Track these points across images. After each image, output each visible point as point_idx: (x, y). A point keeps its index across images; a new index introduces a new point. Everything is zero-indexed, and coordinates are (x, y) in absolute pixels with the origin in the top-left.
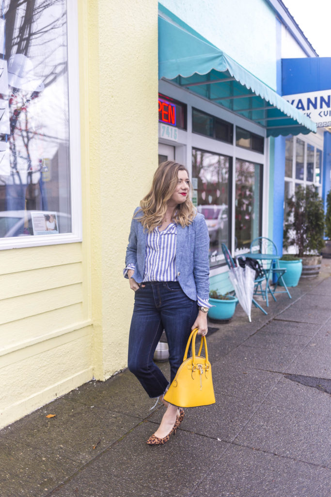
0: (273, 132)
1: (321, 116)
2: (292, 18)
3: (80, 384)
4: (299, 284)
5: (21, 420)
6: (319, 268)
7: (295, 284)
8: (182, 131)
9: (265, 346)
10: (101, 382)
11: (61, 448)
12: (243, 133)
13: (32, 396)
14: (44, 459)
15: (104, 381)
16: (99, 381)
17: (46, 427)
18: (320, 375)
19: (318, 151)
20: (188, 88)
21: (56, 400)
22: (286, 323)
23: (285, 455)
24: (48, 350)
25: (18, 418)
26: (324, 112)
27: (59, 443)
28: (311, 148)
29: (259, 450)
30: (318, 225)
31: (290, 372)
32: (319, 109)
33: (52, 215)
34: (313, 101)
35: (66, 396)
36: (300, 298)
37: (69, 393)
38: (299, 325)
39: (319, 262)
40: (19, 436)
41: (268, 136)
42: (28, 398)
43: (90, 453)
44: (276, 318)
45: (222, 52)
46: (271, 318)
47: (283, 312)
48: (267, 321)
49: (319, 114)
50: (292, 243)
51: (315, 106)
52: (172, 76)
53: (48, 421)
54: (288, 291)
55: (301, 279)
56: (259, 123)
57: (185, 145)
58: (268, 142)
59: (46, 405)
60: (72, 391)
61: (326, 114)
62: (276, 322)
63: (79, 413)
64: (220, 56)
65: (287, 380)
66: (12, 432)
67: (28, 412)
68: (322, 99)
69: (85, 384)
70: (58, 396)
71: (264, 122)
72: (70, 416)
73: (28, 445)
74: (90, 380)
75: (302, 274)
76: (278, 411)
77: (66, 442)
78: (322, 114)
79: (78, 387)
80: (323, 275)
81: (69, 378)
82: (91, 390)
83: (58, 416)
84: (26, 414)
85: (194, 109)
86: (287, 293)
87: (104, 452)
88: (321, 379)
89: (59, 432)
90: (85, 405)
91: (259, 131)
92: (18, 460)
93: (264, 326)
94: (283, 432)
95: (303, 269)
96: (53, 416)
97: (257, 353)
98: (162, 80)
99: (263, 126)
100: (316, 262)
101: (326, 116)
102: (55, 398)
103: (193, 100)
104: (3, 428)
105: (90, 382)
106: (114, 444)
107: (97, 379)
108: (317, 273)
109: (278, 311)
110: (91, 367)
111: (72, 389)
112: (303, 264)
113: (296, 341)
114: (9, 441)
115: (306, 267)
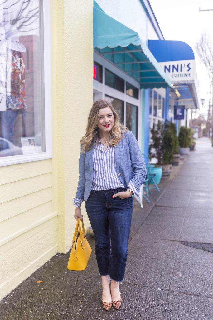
0: (144, 86)
1: (173, 77)
2: (154, 14)
3: (51, 257)
4: (161, 182)
5: (19, 286)
6: (170, 172)
7: (158, 182)
8: (99, 84)
9: (159, 223)
10: (64, 254)
11: (57, 304)
12: (130, 86)
13: (25, 269)
14: (49, 314)
15: (66, 253)
16: (62, 254)
17: (40, 290)
18: (202, 241)
19: (163, 99)
20: (103, 55)
21: (38, 270)
22: (164, 208)
23: (204, 296)
24: (34, 235)
25: (17, 285)
26: (175, 75)
27: (55, 301)
28: (160, 96)
29: (187, 294)
30: (170, 145)
31: (183, 240)
32: (171, 73)
33: (32, 140)
34: (168, 68)
35: (44, 266)
36: (164, 191)
37: (45, 264)
38: (172, 209)
39: (171, 168)
40: (23, 298)
41: (141, 88)
42: (23, 270)
43: (79, 306)
44: (157, 205)
45: (137, 33)
46: (154, 205)
47: (159, 201)
48: (152, 207)
49: (172, 76)
51: (169, 71)
52: (102, 46)
53: (40, 286)
54: (157, 187)
55: (161, 179)
56: (136, 80)
57: (101, 93)
58: (141, 92)
59: (33, 274)
60: (47, 262)
62: (157, 207)
63: (59, 278)
64: (136, 35)
65: (183, 246)
66: (16, 296)
67: (23, 280)
68: (174, 67)
69: (54, 257)
70: (39, 267)
71: (139, 79)
72: (54, 281)
73: (33, 305)
74: (56, 254)
75: (163, 176)
76: (187, 267)
77: (59, 300)
78: (174, 76)
79: (50, 260)
80: (172, 177)
81: (45, 254)
82: (59, 261)
83: (45, 281)
84: (22, 282)
85: (106, 69)
86: (157, 189)
87: (88, 305)
88: (203, 243)
89: (50, 292)
90: (60, 272)
91: (137, 85)
92: (30, 316)
93: (152, 211)
94: (196, 281)
95: (163, 173)
96: (41, 281)
97: (156, 228)
99: (139, 82)
100: (169, 168)
101: (176, 77)
102: (37, 268)
103: (106, 64)
104: (8, 293)
105: (56, 255)
106: (93, 298)
107: (61, 253)
108: (169, 175)
109: (156, 201)
110: (57, 245)
111: (47, 261)
112: (163, 169)
113: (176, 219)
114: (17, 303)
115: (164, 171)
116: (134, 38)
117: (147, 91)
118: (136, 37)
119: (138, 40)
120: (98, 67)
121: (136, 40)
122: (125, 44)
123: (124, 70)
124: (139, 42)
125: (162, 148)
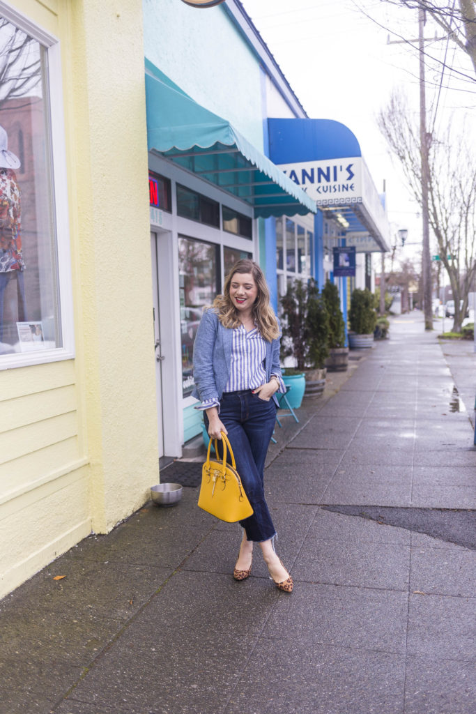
0: (262, 212)
1: (320, 192)
2: (277, 66)
3: (79, 539)
4: (302, 405)
5: (23, 586)
6: (324, 384)
7: (298, 405)
8: (167, 214)
9: (287, 478)
10: (104, 535)
11: (90, 608)
12: (230, 214)
13: (31, 556)
14: (75, 621)
15: (107, 533)
16: (100, 535)
17: (60, 589)
18: (361, 502)
19: (309, 233)
20: (172, 159)
21: (56, 561)
22: (302, 451)
23: (347, 584)
24: (45, 497)
25: (18, 584)
26: (323, 187)
27: (86, 603)
28: (301, 230)
29: (318, 583)
30: (320, 329)
31: (326, 503)
32: (316, 184)
33: (38, 325)
34: (309, 173)
35: (67, 555)
36: (308, 421)
37: (69, 551)
38: (318, 452)
39: (324, 376)
40: (30, 603)
41: (256, 217)
42: (27, 559)
43: (129, 609)
44: (288, 446)
45: (228, 122)
46: (283, 447)
47: (294, 439)
48: (279, 451)
49: (318, 190)
50: (289, 353)
51: (312, 180)
52: (165, 147)
53: (59, 584)
54: (294, 414)
55: (304, 398)
56: (245, 201)
57: (170, 231)
58: (256, 224)
59: (46, 567)
60: (71, 548)
61: (325, 190)
62: (290, 451)
63: (93, 571)
64: (226, 126)
65: (325, 511)
66: (18, 600)
67: (28, 576)
68: (320, 171)
69: (84, 540)
70: (58, 556)
71: (250, 200)
72: (85, 575)
73: (48, 610)
74: (88, 534)
75: (306, 392)
76: (326, 544)
77: (93, 602)
78: (321, 190)
79: (77, 544)
80: (327, 393)
81: (68, 532)
82: (95, 546)
83: (68, 577)
84: (26, 579)
85: (178, 184)
86: (293, 416)
87: (144, 606)
88: (362, 506)
89: (78, 592)
90: (97, 562)
91: (247, 211)
92: (43, 626)
93: (277, 456)
94: (338, 563)
95: (307, 386)
96: (62, 577)
97: (281, 486)
98: (152, 152)
99: (250, 204)
100: (320, 376)
101: (325, 192)
102: (54, 558)
103: (178, 175)
104: (4, 596)
105: (89, 536)
106: (153, 596)
107: (97, 532)
108: (322, 390)
109: (288, 438)
110: (89, 518)
111: (71, 546)
112: (307, 380)
113: (321, 470)
114: (20, 609)
115: (309, 383)
116: (224, 131)
117: (269, 221)
118: (226, 129)
119: (230, 135)
120: (162, 183)
121: (227, 136)
122: (206, 142)
123: (217, 185)
124: (232, 140)
125: (306, 336)
